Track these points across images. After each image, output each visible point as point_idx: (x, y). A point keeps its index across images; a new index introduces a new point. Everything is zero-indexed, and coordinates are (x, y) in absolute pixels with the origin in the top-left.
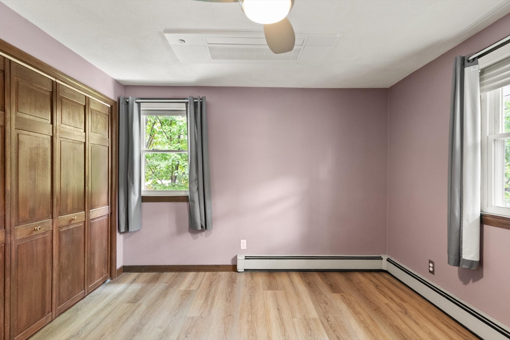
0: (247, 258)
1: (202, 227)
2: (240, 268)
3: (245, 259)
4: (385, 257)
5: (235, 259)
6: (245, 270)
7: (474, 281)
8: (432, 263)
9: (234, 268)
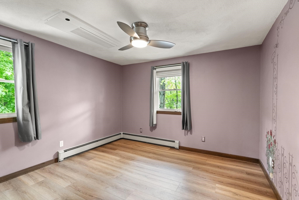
0: (65, 151)
1: (35, 138)
2: (61, 158)
3: (64, 152)
4: (122, 133)
5: (58, 154)
6: (64, 158)
7: (154, 130)
8: (141, 129)
9: (56, 160)
